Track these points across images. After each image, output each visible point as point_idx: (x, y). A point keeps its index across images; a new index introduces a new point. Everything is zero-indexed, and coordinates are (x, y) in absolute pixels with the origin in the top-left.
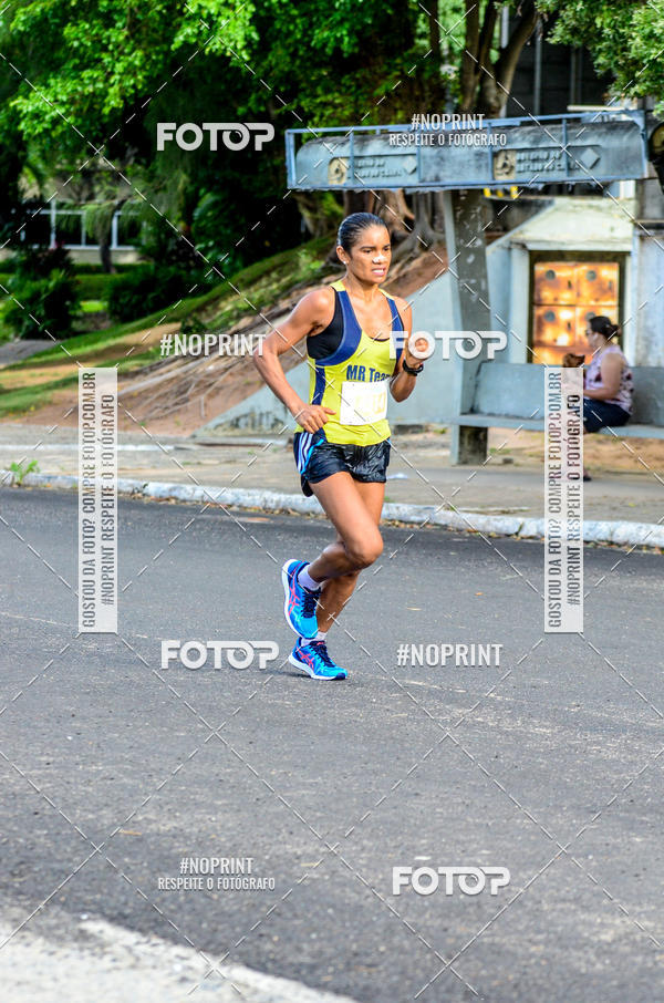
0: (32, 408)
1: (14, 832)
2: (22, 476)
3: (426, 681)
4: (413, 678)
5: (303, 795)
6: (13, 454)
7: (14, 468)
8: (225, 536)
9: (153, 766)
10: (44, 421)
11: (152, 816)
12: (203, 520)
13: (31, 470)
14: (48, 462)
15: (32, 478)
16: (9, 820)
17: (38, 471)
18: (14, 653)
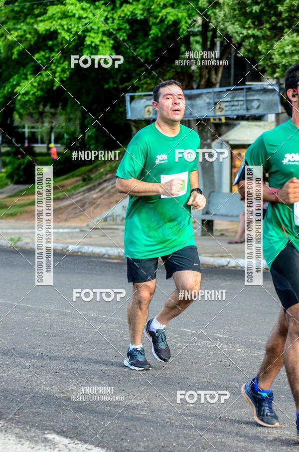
0: (19, 214)
1: (15, 395)
2: (15, 243)
3: (190, 329)
4: (184, 328)
5: (139, 379)
6: (11, 234)
7: (11, 240)
8: (103, 268)
9: (74, 367)
10: (24, 219)
11: (74, 388)
12: (92, 261)
13: (19, 240)
14: (26, 237)
15: (19, 244)
16: (13, 391)
17: (22, 241)
18: (13, 319)
